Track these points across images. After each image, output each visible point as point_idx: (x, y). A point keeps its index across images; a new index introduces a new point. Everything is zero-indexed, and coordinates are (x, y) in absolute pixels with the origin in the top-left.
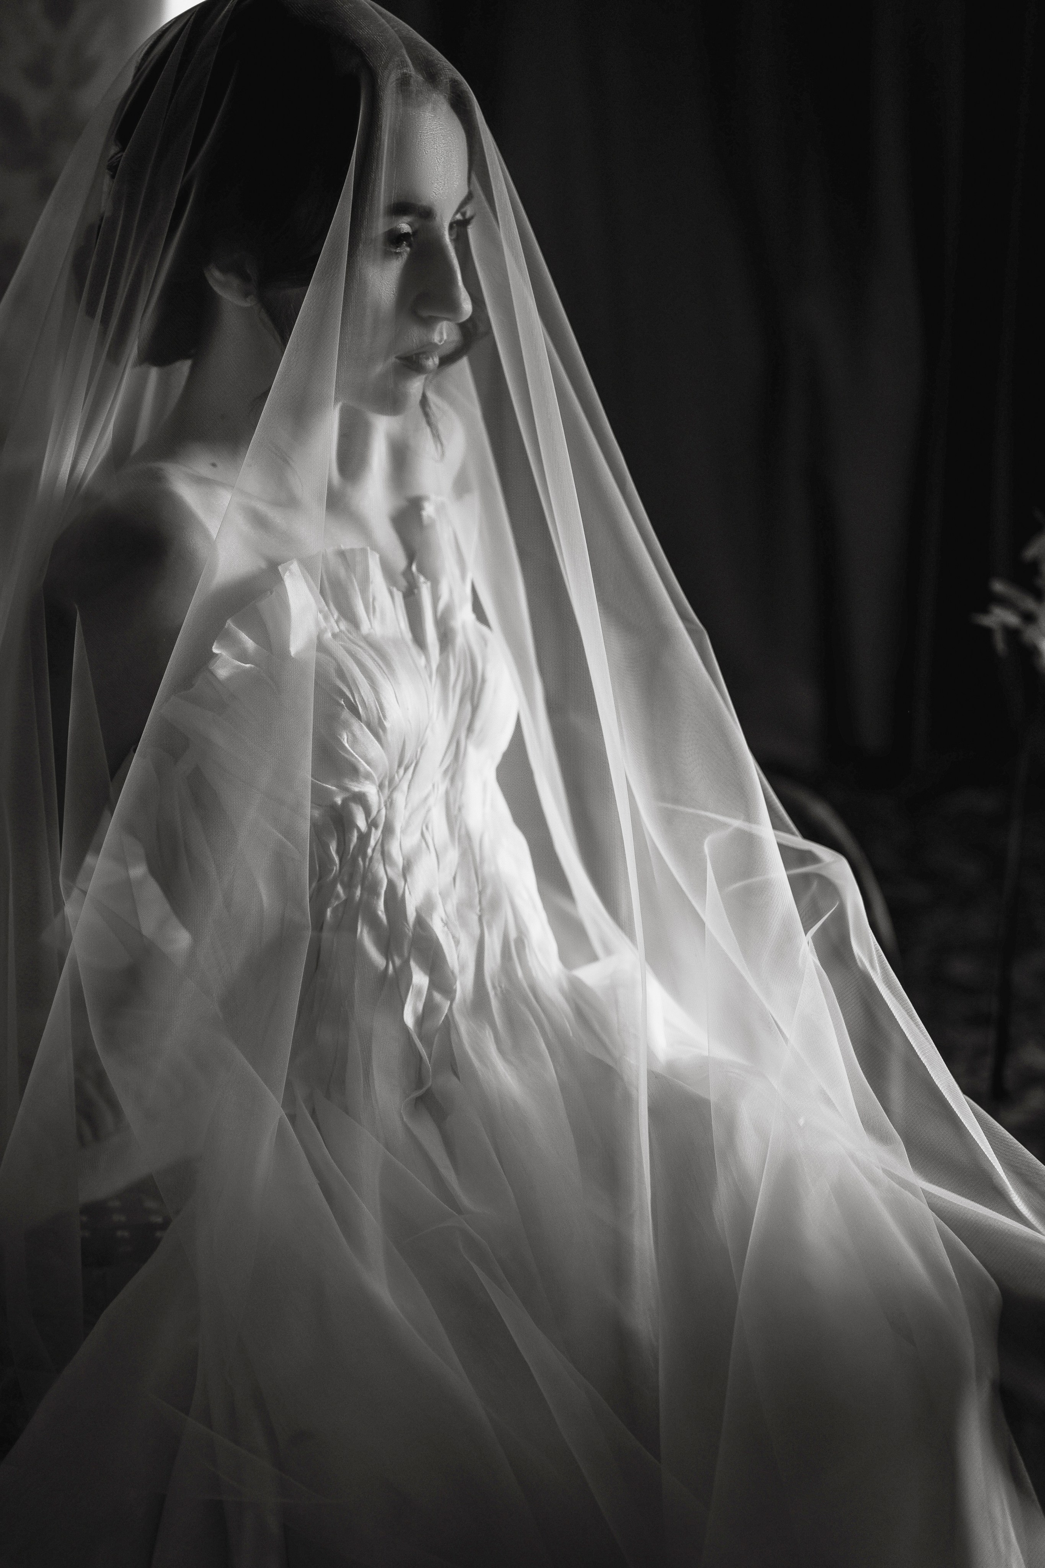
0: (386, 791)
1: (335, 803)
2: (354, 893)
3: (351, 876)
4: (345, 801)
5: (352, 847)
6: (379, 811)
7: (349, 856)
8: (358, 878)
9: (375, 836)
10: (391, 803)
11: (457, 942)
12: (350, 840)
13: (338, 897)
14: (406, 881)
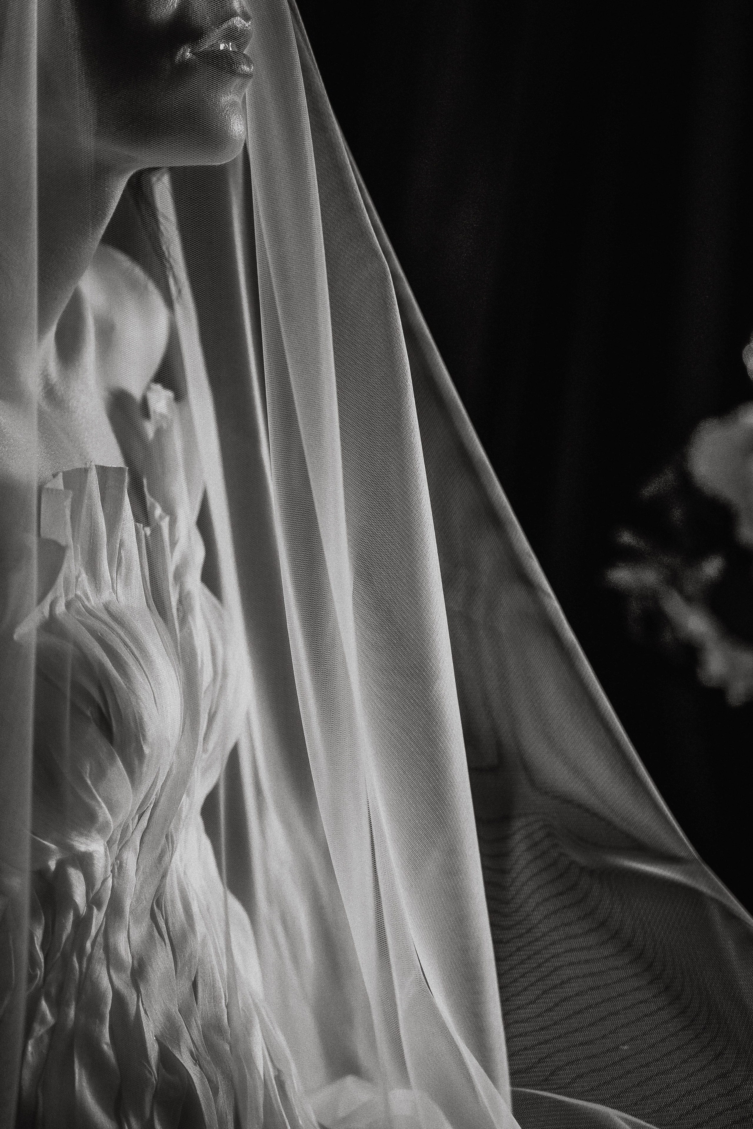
0: (115, 847)
1: (48, 868)
2: (67, 1015)
3: (62, 988)
4: (61, 865)
5: (64, 937)
6: (105, 880)
7: (59, 955)
8: (72, 991)
9: (98, 918)
10: (120, 867)
11: (215, 1091)
12: (63, 928)
13: (43, 1021)
14: (138, 992)
